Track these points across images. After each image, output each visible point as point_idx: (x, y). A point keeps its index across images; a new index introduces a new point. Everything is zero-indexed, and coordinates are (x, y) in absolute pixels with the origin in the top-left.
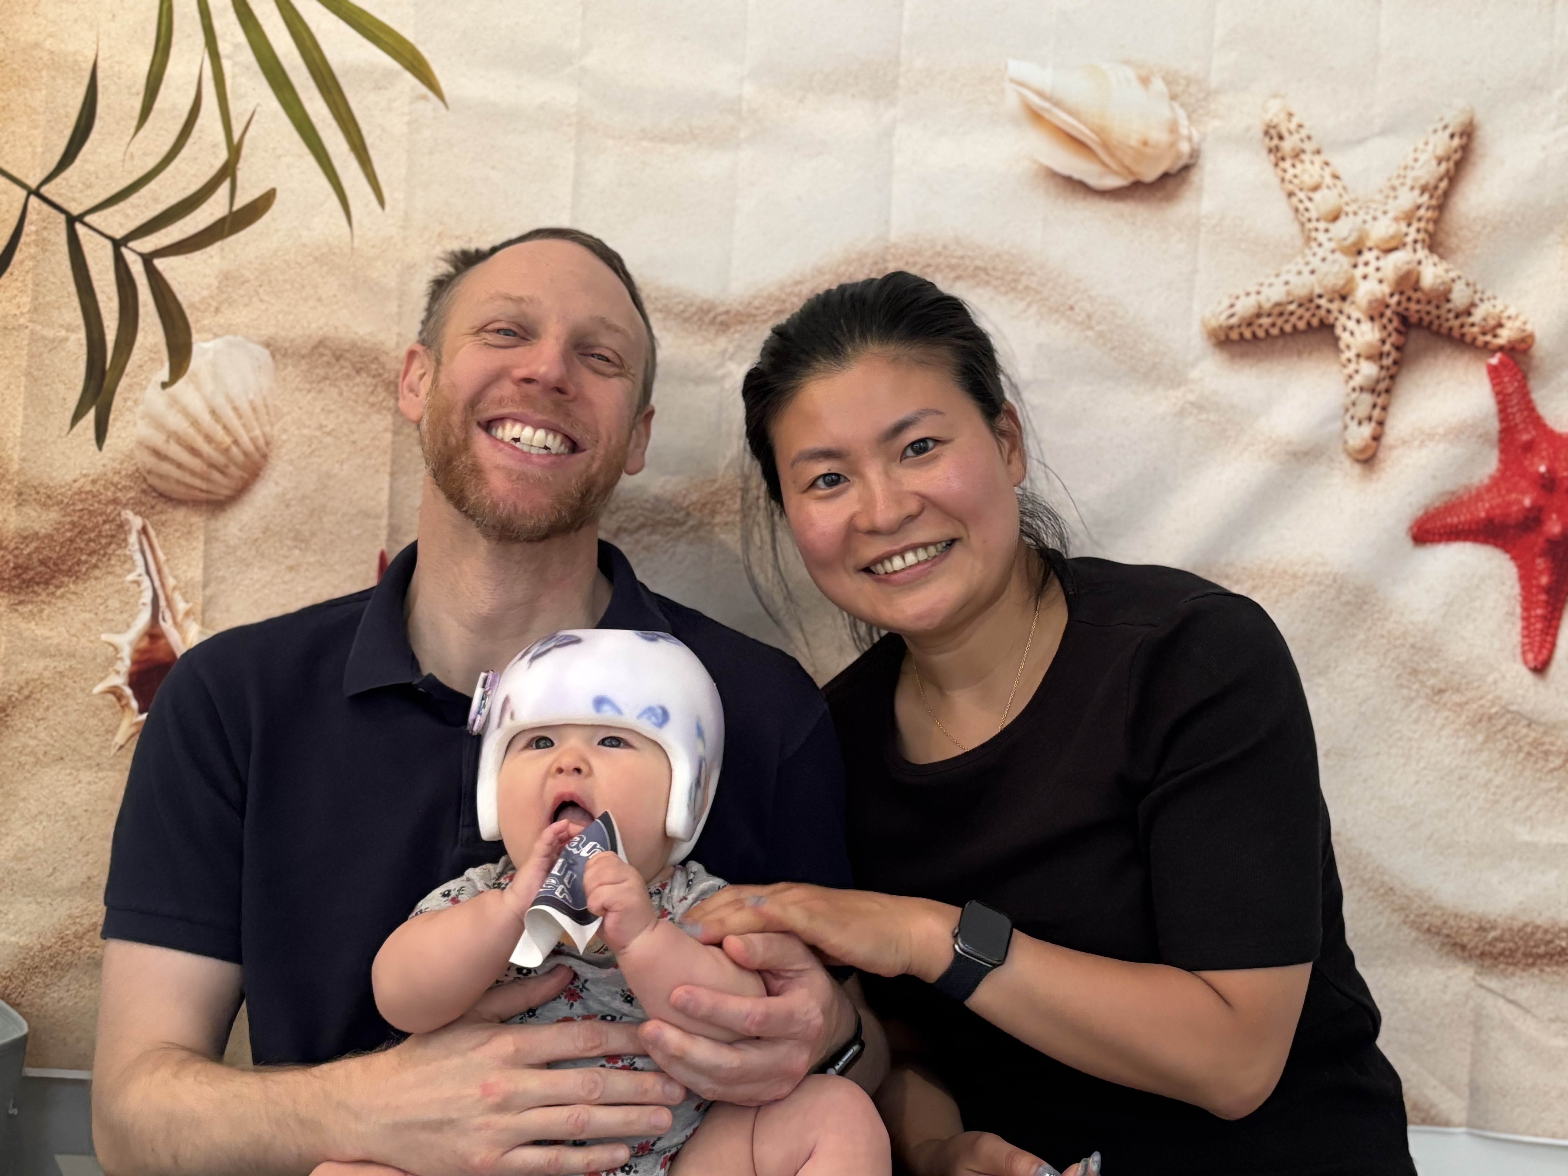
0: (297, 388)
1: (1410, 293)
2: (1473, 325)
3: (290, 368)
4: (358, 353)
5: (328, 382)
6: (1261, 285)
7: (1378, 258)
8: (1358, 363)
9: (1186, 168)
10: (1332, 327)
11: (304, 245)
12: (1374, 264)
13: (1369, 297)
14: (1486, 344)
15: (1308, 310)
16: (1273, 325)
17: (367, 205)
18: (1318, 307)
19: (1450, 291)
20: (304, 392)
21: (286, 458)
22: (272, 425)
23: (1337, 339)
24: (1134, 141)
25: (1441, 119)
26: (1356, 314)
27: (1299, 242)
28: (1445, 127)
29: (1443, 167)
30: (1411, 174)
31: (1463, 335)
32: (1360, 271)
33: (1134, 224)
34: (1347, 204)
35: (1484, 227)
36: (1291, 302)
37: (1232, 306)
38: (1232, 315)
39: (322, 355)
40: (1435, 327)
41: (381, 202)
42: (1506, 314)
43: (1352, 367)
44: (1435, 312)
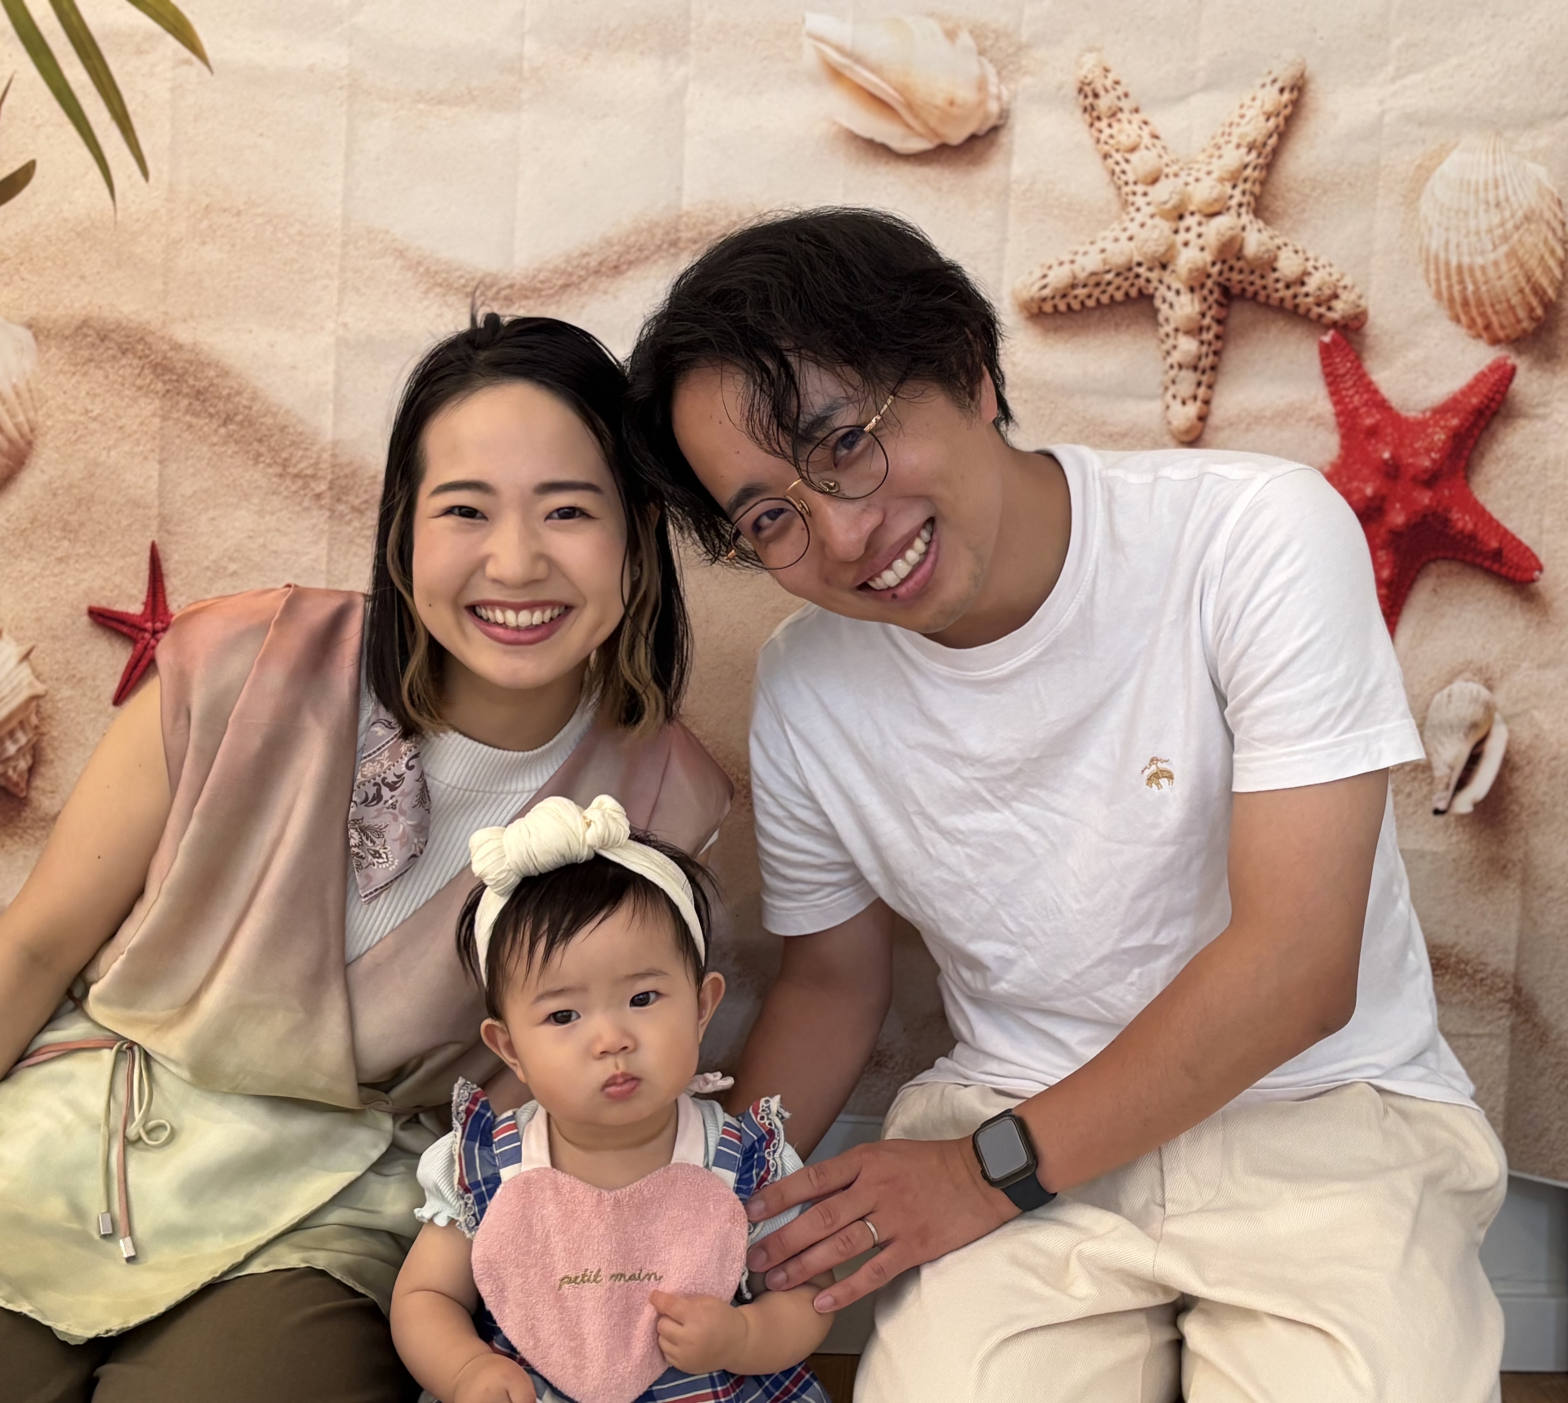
0: (61, 371)
1: (1232, 262)
2: (1307, 295)
3: (53, 350)
4: (123, 333)
5: (93, 364)
6: (1076, 253)
7: (1200, 224)
8: (1176, 338)
9: (995, 130)
10: (1151, 297)
11: (66, 220)
12: (1195, 230)
13: (1190, 265)
14: (1320, 316)
15: (1126, 279)
16: (1089, 296)
17: (130, 177)
18: (1138, 276)
19: (1275, 259)
20: (69, 375)
21: (51, 445)
22: (36, 411)
23: (1156, 311)
24: (940, 100)
25: (1270, 73)
26: (1176, 285)
27: (1115, 207)
28: (1274, 81)
29: (1272, 122)
30: (1236, 131)
31: (1296, 306)
32: (1182, 236)
33: (940, 190)
34: (1167, 165)
35: (1314, 189)
36: (1109, 271)
37: (1045, 276)
38: (1045, 287)
39: (86, 336)
40: (1262, 297)
41: (145, 173)
42: (1342, 283)
43: (1170, 342)
44: (1259, 282)
